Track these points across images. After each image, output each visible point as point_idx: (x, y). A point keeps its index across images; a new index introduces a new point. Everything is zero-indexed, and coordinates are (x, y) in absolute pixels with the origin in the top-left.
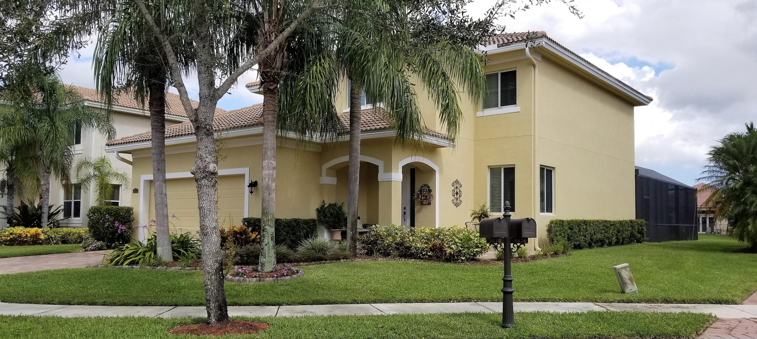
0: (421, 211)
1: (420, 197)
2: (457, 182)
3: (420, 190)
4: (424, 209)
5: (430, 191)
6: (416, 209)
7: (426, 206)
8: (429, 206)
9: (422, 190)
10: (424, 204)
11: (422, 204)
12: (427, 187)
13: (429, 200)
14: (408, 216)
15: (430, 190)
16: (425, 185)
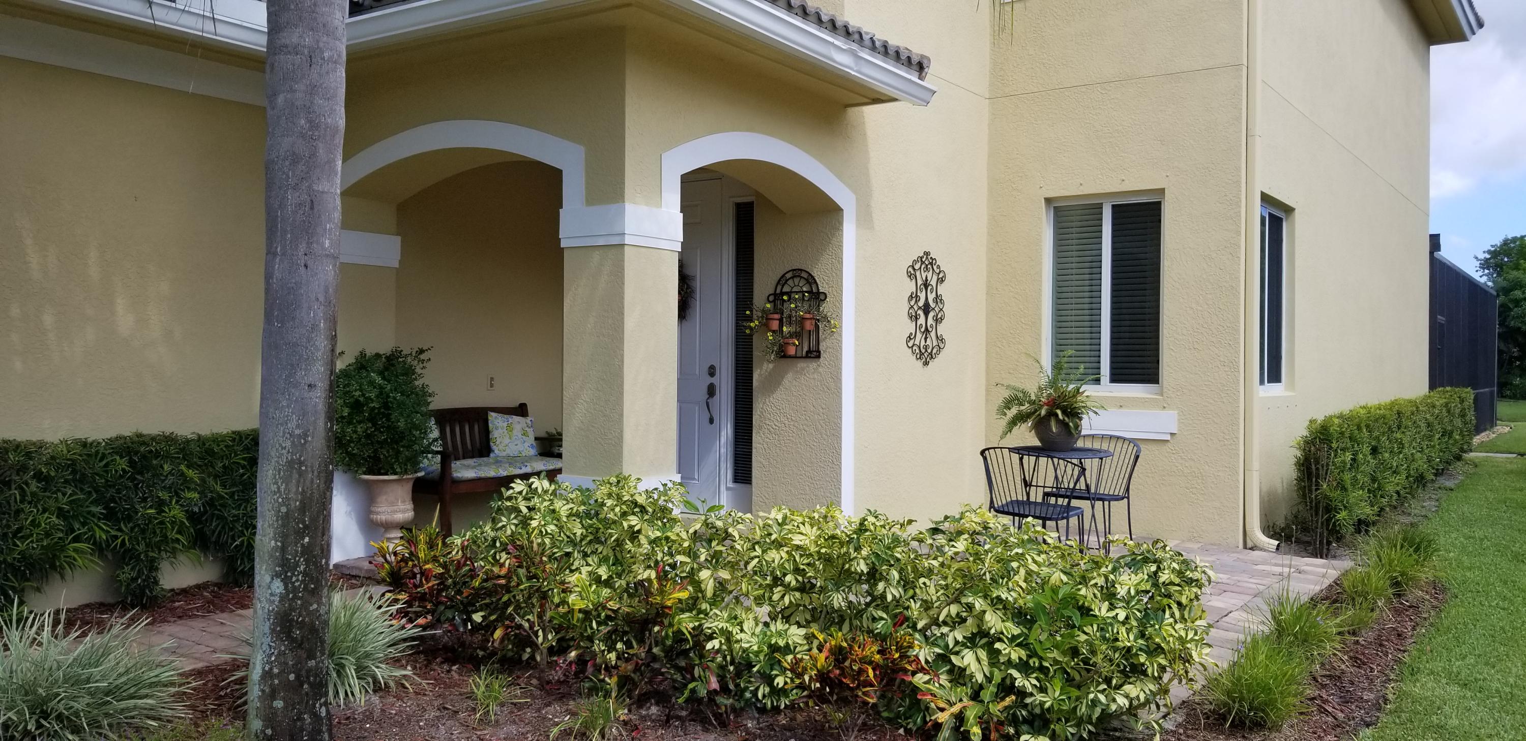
0: (780, 384)
1: (775, 325)
2: (927, 261)
3: (775, 294)
4: (790, 376)
5: (818, 297)
6: (757, 377)
7: (801, 364)
8: (812, 365)
9: (783, 294)
10: (790, 357)
11: (782, 354)
12: (802, 282)
13: (813, 337)
14: (724, 407)
15: (819, 293)
16: (797, 273)
